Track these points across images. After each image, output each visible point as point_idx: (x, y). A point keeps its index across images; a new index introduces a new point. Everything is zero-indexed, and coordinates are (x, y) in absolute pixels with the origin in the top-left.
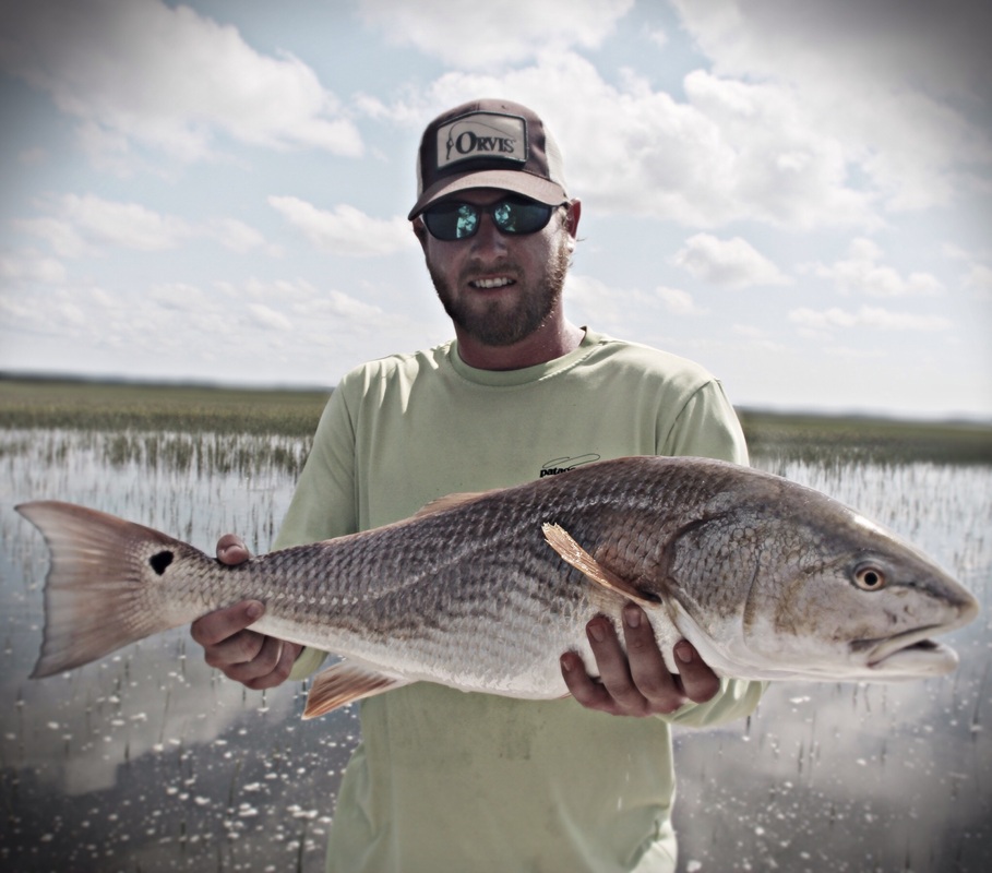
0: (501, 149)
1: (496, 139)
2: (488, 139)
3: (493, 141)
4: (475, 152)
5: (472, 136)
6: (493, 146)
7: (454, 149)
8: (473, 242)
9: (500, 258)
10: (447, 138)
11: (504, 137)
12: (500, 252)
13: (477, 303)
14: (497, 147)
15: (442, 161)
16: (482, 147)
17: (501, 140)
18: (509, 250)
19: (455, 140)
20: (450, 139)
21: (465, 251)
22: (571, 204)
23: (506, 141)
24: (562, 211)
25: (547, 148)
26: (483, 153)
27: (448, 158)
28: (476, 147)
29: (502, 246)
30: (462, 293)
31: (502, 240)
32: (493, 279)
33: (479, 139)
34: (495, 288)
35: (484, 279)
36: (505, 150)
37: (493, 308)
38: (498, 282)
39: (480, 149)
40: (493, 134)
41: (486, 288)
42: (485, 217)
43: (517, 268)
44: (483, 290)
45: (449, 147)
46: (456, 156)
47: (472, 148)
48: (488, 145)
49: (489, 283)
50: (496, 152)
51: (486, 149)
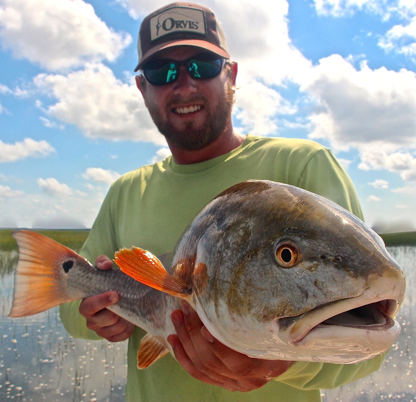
0: (190, 27)
1: (187, 21)
2: (182, 22)
3: (185, 23)
4: (175, 29)
5: (172, 20)
6: (185, 26)
7: (161, 29)
8: (175, 85)
9: (192, 93)
10: (157, 23)
11: (192, 21)
12: (193, 89)
13: (179, 123)
14: (188, 26)
15: (154, 36)
16: (178, 26)
17: (190, 22)
18: (198, 88)
19: (161, 23)
20: (158, 23)
21: (170, 89)
22: (233, 64)
23: (193, 22)
24: (228, 68)
25: (217, 29)
26: (180, 29)
27: (157, 34)
28: (175, 26)
29: (194, 86)
30: (168, 116)
31: (194, 82)
32: (188, 107)
33: (177, 22)
34: (190, 113)
35: (183, 107)
36: (193, 28)
37: (189, 126)
38: (192, 109)
39: (177, 27)
40: (185, 19)
41: (184, 113)
42: (182, 68)
43: (203, 99)
44: (181, 115)
45: (158, 28)
46: (162, 32)
47: (172, 27)
48: (182, 25)
49: (186, 110)
50: (187, 29)
51: (181, 27)
